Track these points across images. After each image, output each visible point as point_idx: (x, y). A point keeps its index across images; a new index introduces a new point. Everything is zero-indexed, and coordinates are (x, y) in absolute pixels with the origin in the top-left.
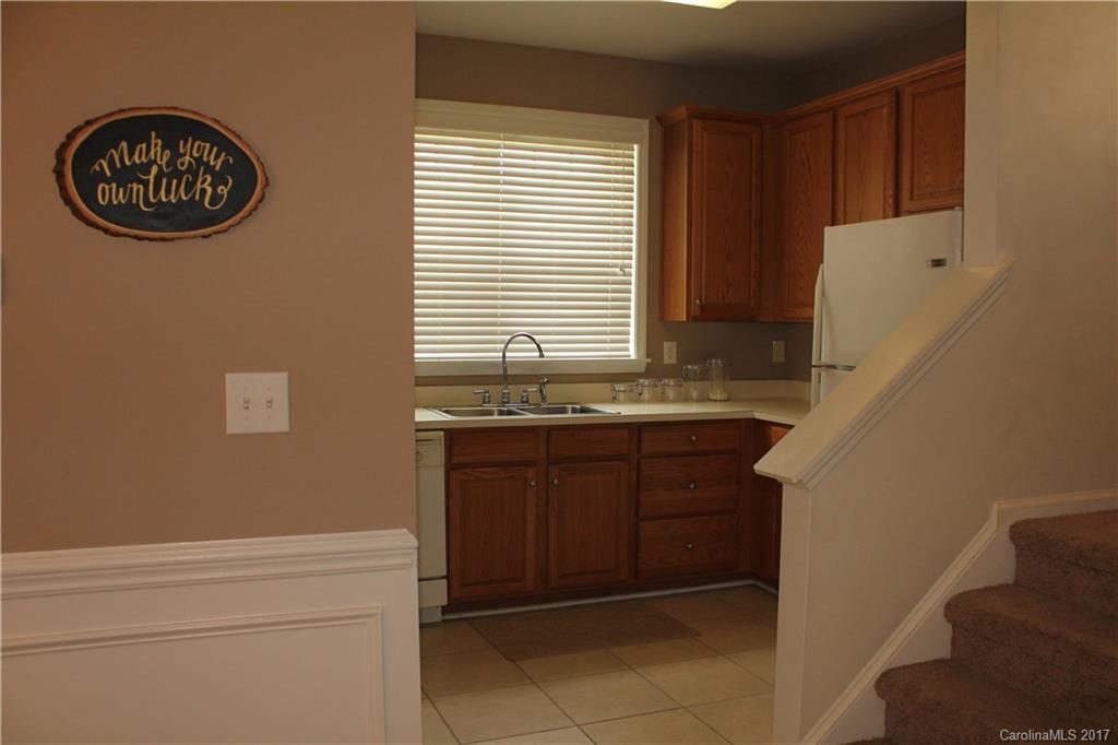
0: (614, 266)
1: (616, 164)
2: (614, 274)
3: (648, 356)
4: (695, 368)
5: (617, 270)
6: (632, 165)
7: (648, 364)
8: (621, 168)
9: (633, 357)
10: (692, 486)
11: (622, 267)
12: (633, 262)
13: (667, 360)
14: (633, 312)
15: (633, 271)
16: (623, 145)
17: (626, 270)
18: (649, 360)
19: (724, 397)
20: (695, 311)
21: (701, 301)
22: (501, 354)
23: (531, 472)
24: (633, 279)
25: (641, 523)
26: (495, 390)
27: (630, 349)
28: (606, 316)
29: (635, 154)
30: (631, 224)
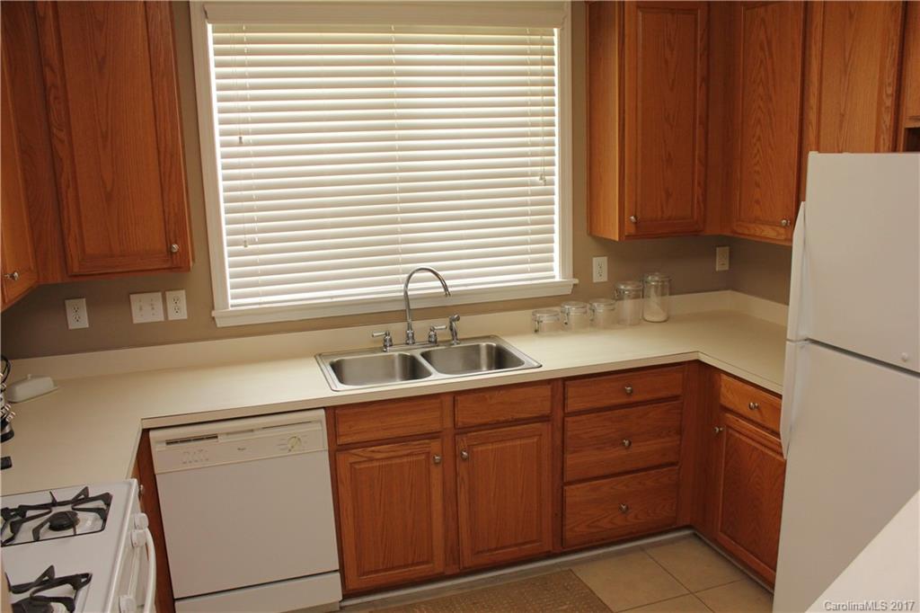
0: (534, 174)
1: (533, 53)
2: (534, 184)
3: (574, 276)
4: (629, 288)
5: (537, 178)
6: (552, 53)
7: (575, 285)
8: (539, 57)
9: (558, 279)
10: (626, 442)
11: (543, 175)
12: (556, 169)
13: (596, 279)
14: (556, 226)
15: (556, 179)
16: (541, 29)
17: (547, 178)
18: (576, 281)
19: (662, 318)
20: (631, 229)
21: (636, 217)
22: (402, 286)
23: (435, 446)
24: (556, 188)
25: (566, 488)
26: (397, 328)
27: (554, 271)
28: (526, 233)
29: (556, 39)
30: (552, 124)
